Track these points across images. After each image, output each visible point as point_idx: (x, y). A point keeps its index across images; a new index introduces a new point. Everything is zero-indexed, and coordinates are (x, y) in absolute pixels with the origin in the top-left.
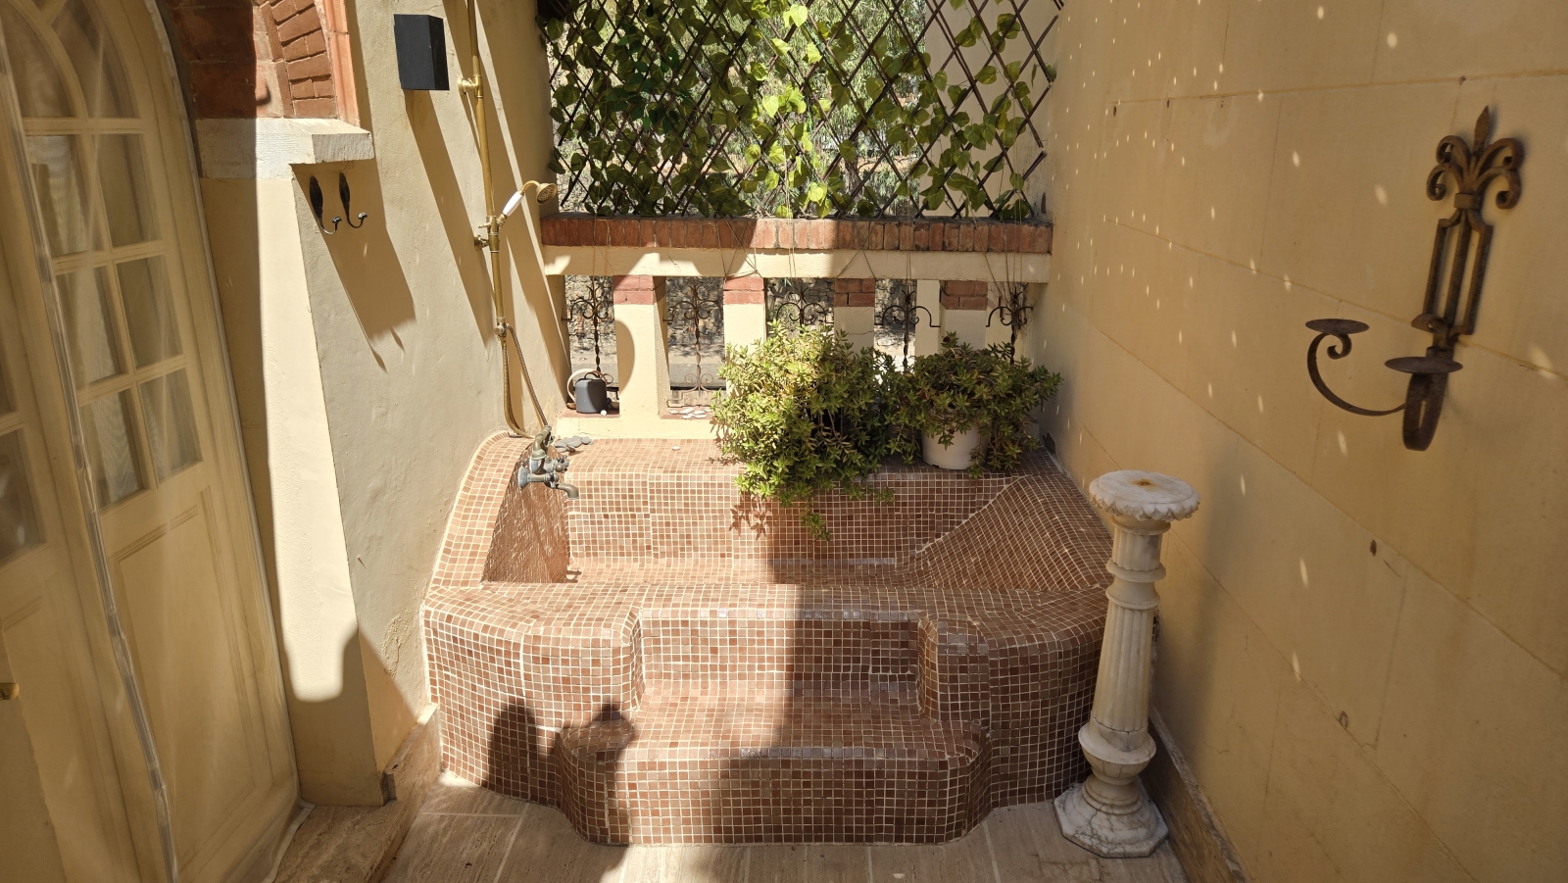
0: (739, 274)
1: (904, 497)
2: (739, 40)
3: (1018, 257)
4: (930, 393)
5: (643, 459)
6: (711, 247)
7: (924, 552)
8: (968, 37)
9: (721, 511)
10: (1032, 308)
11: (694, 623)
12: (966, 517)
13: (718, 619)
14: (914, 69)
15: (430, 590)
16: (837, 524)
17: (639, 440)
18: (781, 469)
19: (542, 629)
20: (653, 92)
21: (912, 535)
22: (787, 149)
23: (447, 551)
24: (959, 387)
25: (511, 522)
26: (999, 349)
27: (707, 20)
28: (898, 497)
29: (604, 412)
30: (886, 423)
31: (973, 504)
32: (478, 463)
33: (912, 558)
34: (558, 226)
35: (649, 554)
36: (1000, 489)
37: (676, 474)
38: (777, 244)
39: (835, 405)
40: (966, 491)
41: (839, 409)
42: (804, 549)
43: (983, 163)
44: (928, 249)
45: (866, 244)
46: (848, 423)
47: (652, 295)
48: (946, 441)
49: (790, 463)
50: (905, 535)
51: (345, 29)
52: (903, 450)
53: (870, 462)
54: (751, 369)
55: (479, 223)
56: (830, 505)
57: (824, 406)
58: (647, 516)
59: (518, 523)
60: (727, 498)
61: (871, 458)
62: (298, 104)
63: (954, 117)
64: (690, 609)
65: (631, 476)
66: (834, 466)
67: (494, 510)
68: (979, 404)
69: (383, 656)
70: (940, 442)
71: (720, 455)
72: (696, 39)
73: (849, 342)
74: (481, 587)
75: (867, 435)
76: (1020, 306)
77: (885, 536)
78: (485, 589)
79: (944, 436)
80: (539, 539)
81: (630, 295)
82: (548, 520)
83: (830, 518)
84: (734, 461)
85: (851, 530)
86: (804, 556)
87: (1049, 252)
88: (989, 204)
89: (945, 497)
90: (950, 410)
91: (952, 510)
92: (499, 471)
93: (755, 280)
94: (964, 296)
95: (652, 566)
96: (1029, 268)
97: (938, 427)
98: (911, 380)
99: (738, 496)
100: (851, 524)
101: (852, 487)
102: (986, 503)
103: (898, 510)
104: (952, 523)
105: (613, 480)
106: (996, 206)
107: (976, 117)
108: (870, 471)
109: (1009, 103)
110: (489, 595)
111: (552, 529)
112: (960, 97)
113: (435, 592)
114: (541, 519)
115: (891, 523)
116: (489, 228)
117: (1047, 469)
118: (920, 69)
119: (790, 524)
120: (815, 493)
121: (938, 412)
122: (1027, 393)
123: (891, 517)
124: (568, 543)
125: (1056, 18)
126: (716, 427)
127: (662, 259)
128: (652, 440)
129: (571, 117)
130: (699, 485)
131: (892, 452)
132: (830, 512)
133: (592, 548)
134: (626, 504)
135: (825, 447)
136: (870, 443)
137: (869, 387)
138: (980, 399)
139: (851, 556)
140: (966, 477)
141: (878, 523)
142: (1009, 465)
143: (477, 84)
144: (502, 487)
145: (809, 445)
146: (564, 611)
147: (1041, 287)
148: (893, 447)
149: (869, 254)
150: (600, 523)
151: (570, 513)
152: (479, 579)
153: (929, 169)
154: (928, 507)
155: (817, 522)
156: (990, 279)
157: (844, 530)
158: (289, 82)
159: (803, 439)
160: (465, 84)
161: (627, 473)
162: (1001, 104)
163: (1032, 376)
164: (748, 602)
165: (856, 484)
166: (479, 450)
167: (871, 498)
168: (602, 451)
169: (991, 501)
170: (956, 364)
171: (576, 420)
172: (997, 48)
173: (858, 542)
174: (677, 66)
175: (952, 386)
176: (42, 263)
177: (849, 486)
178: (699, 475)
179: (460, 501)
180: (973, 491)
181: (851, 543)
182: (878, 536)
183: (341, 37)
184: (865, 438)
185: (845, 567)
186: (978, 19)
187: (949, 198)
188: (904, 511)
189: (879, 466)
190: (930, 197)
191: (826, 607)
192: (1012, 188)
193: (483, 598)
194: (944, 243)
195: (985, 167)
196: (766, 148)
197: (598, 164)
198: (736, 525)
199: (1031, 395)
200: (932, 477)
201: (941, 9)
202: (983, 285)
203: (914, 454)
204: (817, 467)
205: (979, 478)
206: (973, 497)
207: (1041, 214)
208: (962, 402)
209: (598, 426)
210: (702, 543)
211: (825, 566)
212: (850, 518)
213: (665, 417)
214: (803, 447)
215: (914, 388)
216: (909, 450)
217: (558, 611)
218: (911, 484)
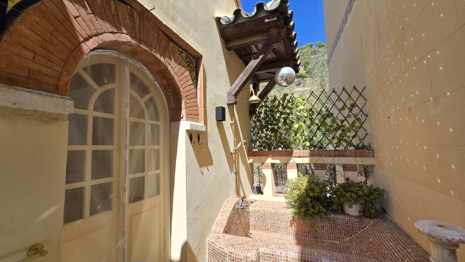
0: (290, 162)
1: (339, 223)
2: (289, 114)
3: (365, 158)
4: (344, 193)
5: (268, 206)
6: (284, 156)
7: (347, 240)
8: (343, 108)
9: (287, 221)
10: (371, 172)
11: (275, 255)
12: (360, 231)
13: (282, 255)
14: (330, 116)
15: (210, 234)
16: (320, 229)
17: (268, 201)
18: (302, 211)
19: (233, 250)
20: (271, 125)
21: (343, 235)
22: (301, 135)
23: (216, 224)
24: (352, 191)
25: (233, 218)
26: (362, 182)
27: (282, 111)
28: (337, 222)
29: (260, 194)
30: (331, 200)
31: (361, 227)
32: (227, 202)
33: (344, 242)
34: (251, 152)
35: (269, 231)
36: (370, 223)
37: (275, 210)
38: (299, 155)
39: (316, 194)
40: (359, 222)
41: (318, 195)
42: (310, 235)
43: (351, 136)
44: (338, 156)
45: (322, 155)
46: (321, 200)
47: (271, 167)
48: (350, 207)
49: (305, 210)
50: (341, 234)
51: (203, 107)
52: (337, 209)
53: (328, 211)
54: (294, 184)
55: (232, 149)
56: (317, 223)
57: (313, 194)
58: (268, 220)
59: (235, 219)
60: (289, 218)
61: (328, 210)
62: (189, 119)
63: (341, 126)
64: (274, 250)
65: (265, 210)
66: (317, 211)
67: (228, 214)
68: (359, 196)
69: (194, 251)
70: (348, 207)
71: (287, 206)
72: (280, 115)
73: (319, 178)
74: (222, 235)
75: (326, 203)
76: (367, 171)
77: (334, 234)
78: (223, 235)
79: (350, 205)
80: (241, 223)
81: (266, 167)
82: (244, 219)
83: (317, 227)
84: (290, 208)
85: (324, 231)
86: (310, 237)
87: (374, 157)
88: (354, 146)
89: (352, 224)
90: (351, 198)
91: (355, 228)
92: (231, 205)
93: (294, 164)
94: (350, 168)
95: (270, 234)
96: (368, 161)
97: (348, 202)
98: (337, 189)
99: (291, 217)
100: (324, 229)
101: (323, 218)
102: (366, 227)
103: (338, 226)
104: (355, 232)
105: (261, 210)
106: (356, 146)
107: (347, 126)
108: (328, 214)
109: (356, 122)
110: (223, 237)
111: (245, 221)
112: (342, 122)
113: (211, 235)
114: (242, 218)
115: (336, 230)
116: (234, 150)
117: (385, 218)
118: (331, 116)
119: (306, 227)
120: (312, 218)
121: (347, 198)
122: (375, 194)
123: (336, 228)
124: (250, 225)
125: (366, 103)
126: (286, 199)
127: (272, 159)
128: (271, 201)
129: (255, 132)
130: (281, 213)
131: (334, 209)
132: (317, 225)
133: (255, 228)
134: (263, 217)
135: (314, 206)
136: (328, 206)
137: (326, 190)
138: (360, 195)
139: (325, 239)
140: (358, 218)
141: (332, 230)
142: (372, 216)
143: (234, 122)
144: (231, 209)
145: (310, 205)
146: (240, 245)
147: (373, 166)
148: (334, 207)
149: (322, 157)
150: (257, 221)
151: (250, 218)
152: (222, 233)
153: (336, 138)
154: (347, 226)
155: (313, 227)
156: (357, 164)
157: (322, 231)
158: (188, 115)
159: (308, 203)
160: (231, 122)
161: (264, 209)
162: (354, 122)
163: (375, 190)
164: (291, 251)
165: (324, 217)
166: (228, 199)
167: (329, 222)
168: (259, 203)
169: (367, 227)
170: (351, 185)
171: (254, 195)
172: (351, 110)
173: (326, 235)
174: (276, 120)
175: (350, 191)
176: (126, 145)
177: (322, 218)
178: (281, 211)
179: (221, 211)
180: (361, 223)
181: (324, 235)
182: (332, 234)
183: (202, 108)
184: (326, 204)
185: (323, 242)
186: (345, 104)
187: (343, 144)
188: (340, 227)
189: (330, 212)
190: (337, 144)
191: (317, 256)
192: (360, 142)
193: (221, 238)
194: (343, 155)
195: (351, 137)
196: (296, 135)
197: (260, 140)
198: (291, 226)
199: (376, 195)
200: (347, 217)
201: (335, 104)
202: (355, 165)
203: (341, 210)
204: (312, 211)
205: (362, 219)
206: (361, 225)
207: (369, 148)
208: (354, 195)
209: (258, 197)
210: (282, 230)
211: (317, 241)
212: (323, 227)
213: (274, 196)
214: (308, 205)
215: (339, 191)
216: (339, 209)
217: (238, 245)
218: (341, 219)
